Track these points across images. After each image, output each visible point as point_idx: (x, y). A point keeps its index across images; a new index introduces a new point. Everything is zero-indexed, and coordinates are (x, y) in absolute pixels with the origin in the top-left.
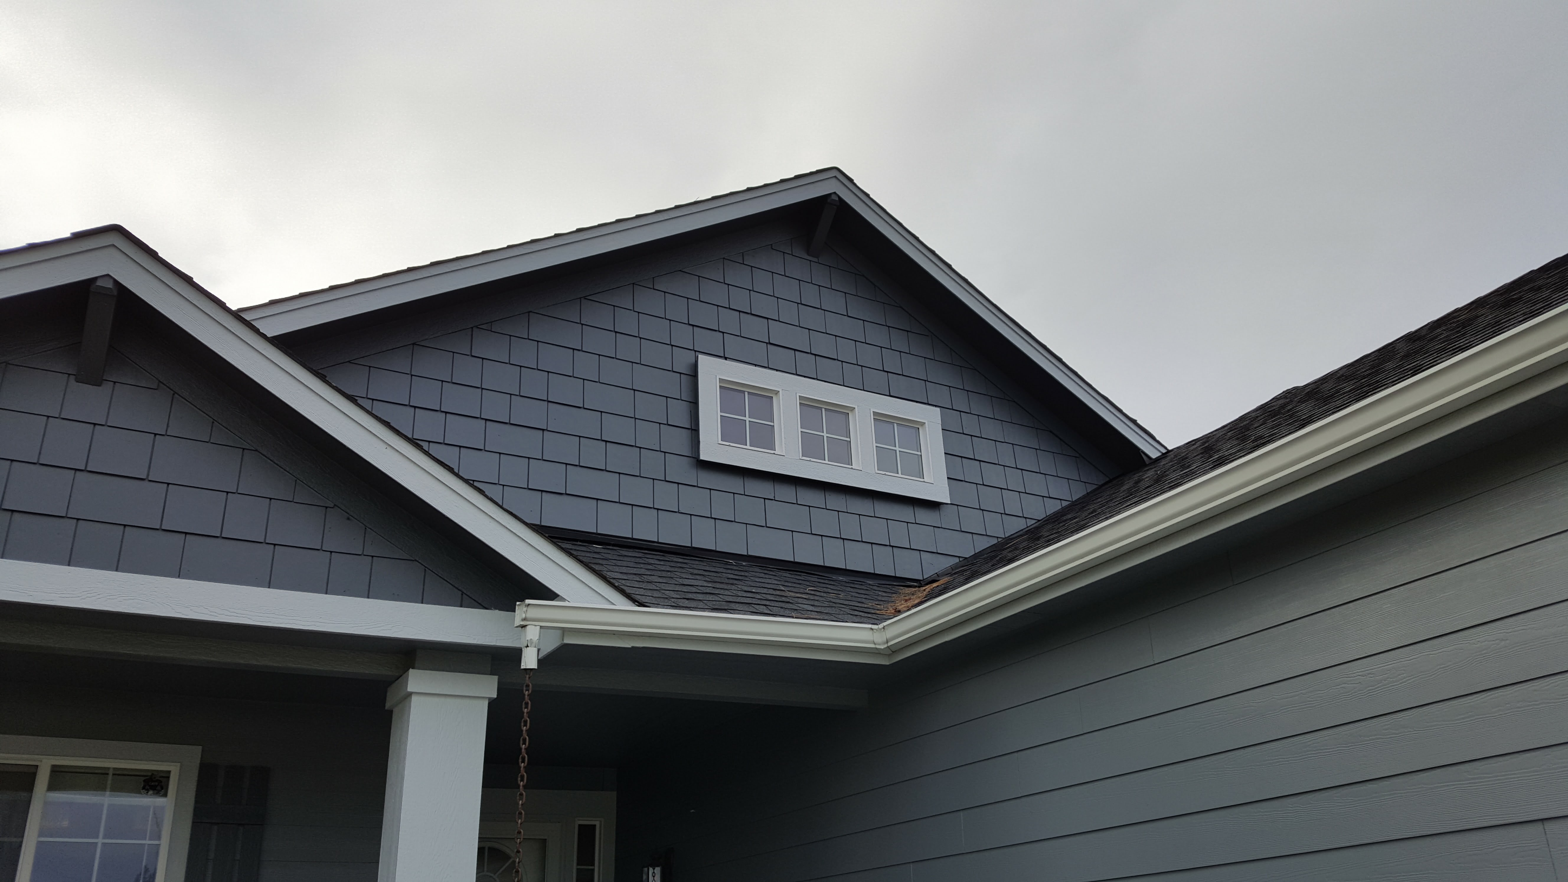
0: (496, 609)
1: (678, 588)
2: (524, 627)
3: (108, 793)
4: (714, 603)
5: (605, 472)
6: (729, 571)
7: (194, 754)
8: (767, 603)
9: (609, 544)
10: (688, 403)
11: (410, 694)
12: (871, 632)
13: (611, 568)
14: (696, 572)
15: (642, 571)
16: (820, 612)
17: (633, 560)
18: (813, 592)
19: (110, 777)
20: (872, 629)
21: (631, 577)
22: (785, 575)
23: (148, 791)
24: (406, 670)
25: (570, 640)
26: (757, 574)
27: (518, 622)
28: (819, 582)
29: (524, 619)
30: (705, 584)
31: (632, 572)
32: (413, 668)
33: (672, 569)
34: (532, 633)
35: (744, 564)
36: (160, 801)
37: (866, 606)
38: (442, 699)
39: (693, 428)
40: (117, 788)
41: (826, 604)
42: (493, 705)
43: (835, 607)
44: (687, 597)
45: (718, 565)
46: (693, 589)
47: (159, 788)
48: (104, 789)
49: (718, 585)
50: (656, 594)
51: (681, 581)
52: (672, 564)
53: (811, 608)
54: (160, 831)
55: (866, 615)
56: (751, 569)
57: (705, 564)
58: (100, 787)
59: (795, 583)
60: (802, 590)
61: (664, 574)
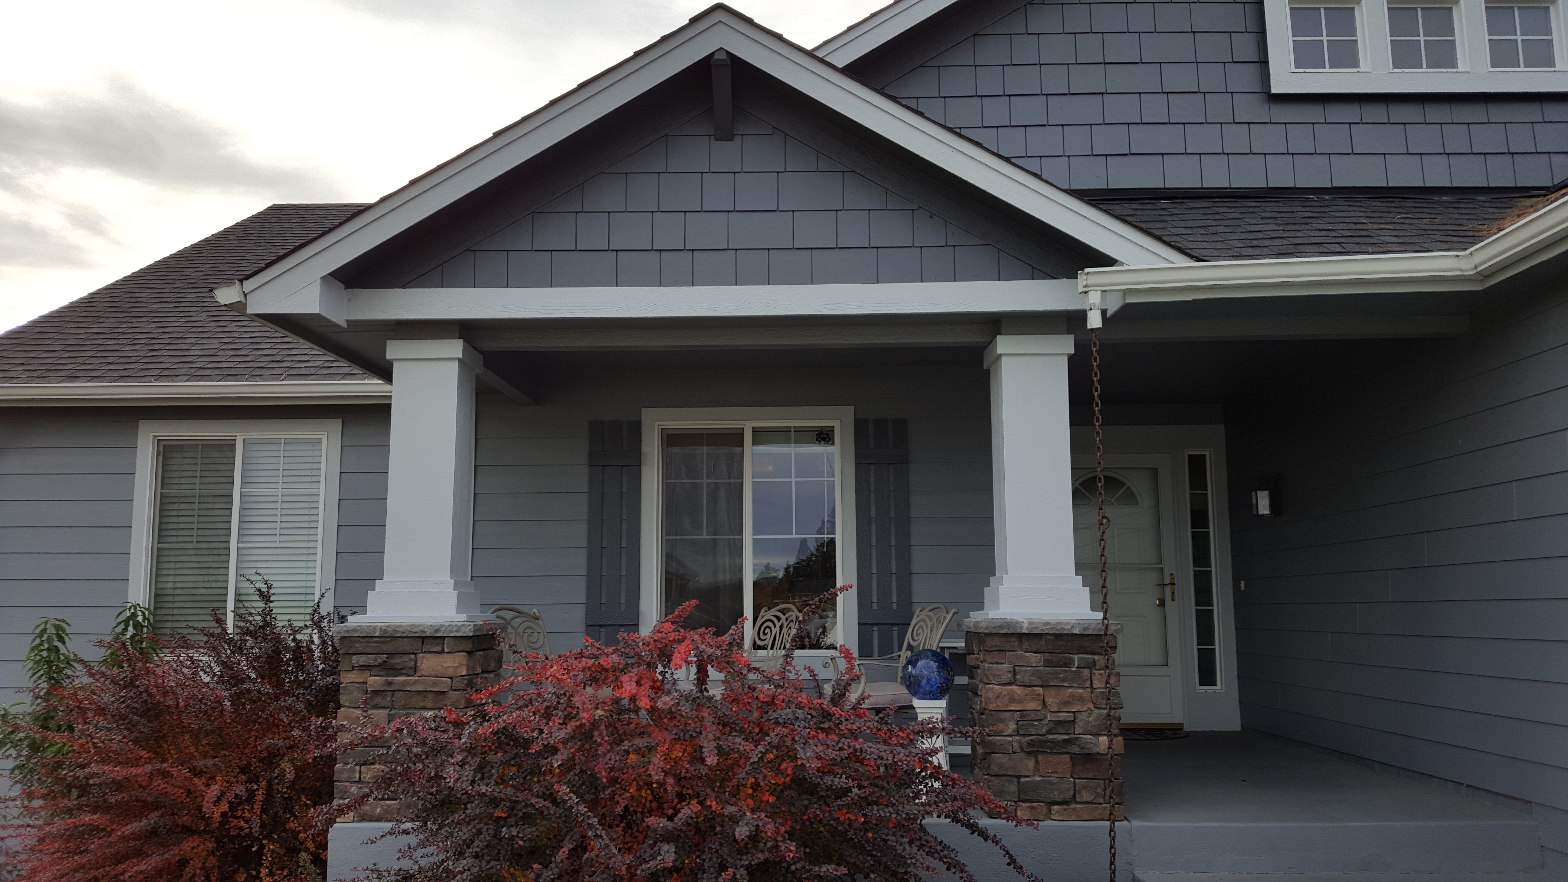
0: (1063, 278)
1: (1244, 236)
2: (1086, 292)
3: (793, 445)
4: (1281, 247)
5: (1168, 125)
6: (1308, 209)
7: (849, 412)
8: (1343, 240)
9: (1178, 198)
10: (1255, 34)
11: (1000, 356)
12: (1457, 259)
13: (1175, 224)
14: (1268, 215)
15: (1209, 223)
16: (1403, 243)
17: (1201, 211)
18: (1403, 221)
19: (793, 432)
20: (1457, 256)
21: (1195, 231)
22: (1374, 204)
23: (820, 442)
24: (995, 337)
25: (1129, 300)
26: (1340, 208)
27: (1081, 289)
28: (1413, 207)
29: (1086, 286)
30: (1275, 228)
31: (1197, 225)
32: (1000, 334)
33: (1243, 216)
34: (1095, 297)
35: (1327, 197)
36: (829, 448)
37: (1465, 228)
38: (1027, 358)
39: (1262, 60)
40: (798, 441)
41: (1414, 232)
42: (1071, 360)
43: (1423, 235)
44: (1252, 245)
45: (1296, 203)
46: (1261, 235)
47: (827, 439)
48: (790, 442)
49: (1289, 227)
50: (1219, 246)
51: (1249, 228)
52: (1243, 210)
53: (1393, 240)
54: (833, 471)
55: (1461, 239)
56: (1334, 203)
57: (1281, 204)
58: (787, 441)
59: (1383, 212)
60: (1389, 220)
61: (1232, 222)
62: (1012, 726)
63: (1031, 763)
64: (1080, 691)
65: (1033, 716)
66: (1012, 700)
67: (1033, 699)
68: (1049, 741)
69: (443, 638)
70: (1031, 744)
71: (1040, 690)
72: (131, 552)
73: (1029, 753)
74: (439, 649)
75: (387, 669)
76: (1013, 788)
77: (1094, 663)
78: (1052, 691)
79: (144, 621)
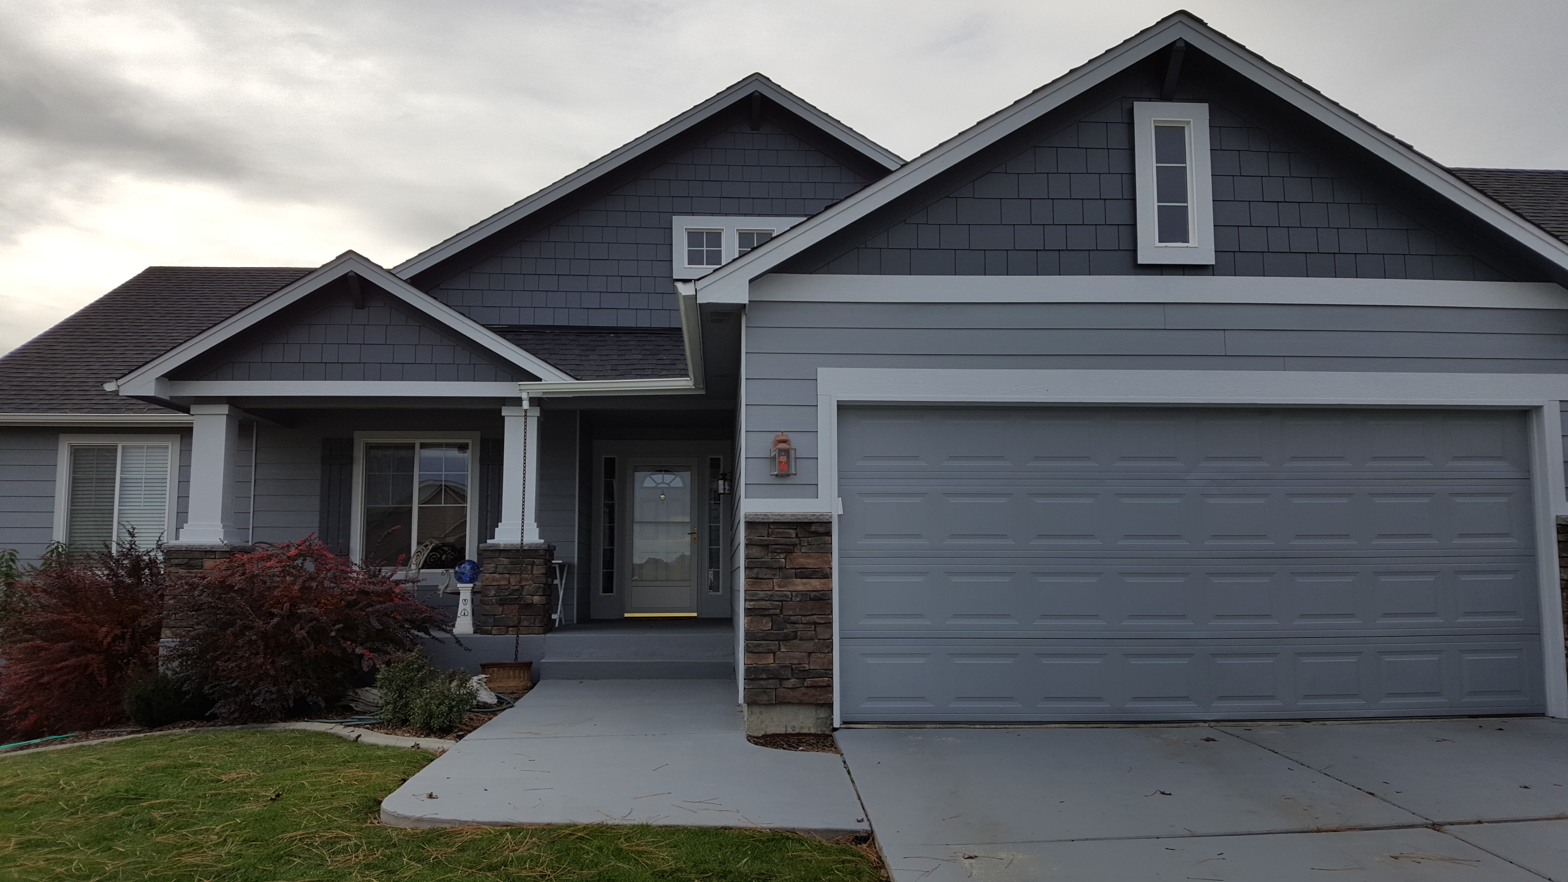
2: (521, 393)
7: (477, 435)
10: (669, 245)
11: (504, 416)
19: (444, 446)
29: (520, 390)
32: (504, 406)
34: (524, 395)
54: (467, 466)
62: (493, 592)
63: (501, 609)
64: (527, 575)
65: (503, 587)
66: (494, 580)
67: (504, 580)
68: (510, 598)
69: (216, 551)
70: (501, 600)
71: (507, 576)
72: (55, 511)
73: (500, 604)
74: (213, 557)
75: (188, 566)
76: (492, 620)
77: (534, 563)
78: (514, 576)
79: (62, 551)
